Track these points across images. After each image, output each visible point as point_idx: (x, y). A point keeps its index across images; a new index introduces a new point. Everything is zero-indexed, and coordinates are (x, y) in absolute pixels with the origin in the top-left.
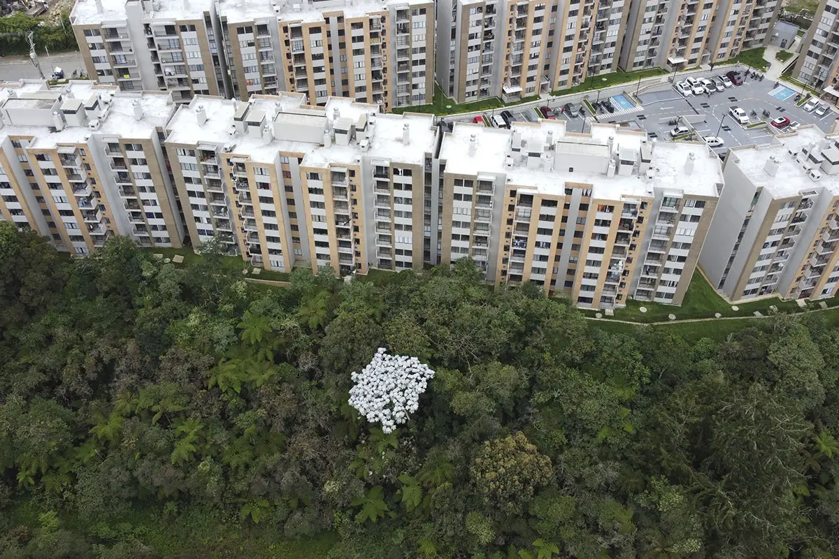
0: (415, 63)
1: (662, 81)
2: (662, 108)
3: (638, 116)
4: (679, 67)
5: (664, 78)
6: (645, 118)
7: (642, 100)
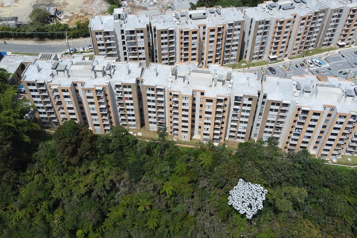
0: (233, 46)
1: (336, 53)
2: (337, 65)
3: (328, 69)
4: (343, 46)
5: (337, 51)
6: (331, 70)
7: (329, 61)
